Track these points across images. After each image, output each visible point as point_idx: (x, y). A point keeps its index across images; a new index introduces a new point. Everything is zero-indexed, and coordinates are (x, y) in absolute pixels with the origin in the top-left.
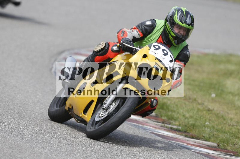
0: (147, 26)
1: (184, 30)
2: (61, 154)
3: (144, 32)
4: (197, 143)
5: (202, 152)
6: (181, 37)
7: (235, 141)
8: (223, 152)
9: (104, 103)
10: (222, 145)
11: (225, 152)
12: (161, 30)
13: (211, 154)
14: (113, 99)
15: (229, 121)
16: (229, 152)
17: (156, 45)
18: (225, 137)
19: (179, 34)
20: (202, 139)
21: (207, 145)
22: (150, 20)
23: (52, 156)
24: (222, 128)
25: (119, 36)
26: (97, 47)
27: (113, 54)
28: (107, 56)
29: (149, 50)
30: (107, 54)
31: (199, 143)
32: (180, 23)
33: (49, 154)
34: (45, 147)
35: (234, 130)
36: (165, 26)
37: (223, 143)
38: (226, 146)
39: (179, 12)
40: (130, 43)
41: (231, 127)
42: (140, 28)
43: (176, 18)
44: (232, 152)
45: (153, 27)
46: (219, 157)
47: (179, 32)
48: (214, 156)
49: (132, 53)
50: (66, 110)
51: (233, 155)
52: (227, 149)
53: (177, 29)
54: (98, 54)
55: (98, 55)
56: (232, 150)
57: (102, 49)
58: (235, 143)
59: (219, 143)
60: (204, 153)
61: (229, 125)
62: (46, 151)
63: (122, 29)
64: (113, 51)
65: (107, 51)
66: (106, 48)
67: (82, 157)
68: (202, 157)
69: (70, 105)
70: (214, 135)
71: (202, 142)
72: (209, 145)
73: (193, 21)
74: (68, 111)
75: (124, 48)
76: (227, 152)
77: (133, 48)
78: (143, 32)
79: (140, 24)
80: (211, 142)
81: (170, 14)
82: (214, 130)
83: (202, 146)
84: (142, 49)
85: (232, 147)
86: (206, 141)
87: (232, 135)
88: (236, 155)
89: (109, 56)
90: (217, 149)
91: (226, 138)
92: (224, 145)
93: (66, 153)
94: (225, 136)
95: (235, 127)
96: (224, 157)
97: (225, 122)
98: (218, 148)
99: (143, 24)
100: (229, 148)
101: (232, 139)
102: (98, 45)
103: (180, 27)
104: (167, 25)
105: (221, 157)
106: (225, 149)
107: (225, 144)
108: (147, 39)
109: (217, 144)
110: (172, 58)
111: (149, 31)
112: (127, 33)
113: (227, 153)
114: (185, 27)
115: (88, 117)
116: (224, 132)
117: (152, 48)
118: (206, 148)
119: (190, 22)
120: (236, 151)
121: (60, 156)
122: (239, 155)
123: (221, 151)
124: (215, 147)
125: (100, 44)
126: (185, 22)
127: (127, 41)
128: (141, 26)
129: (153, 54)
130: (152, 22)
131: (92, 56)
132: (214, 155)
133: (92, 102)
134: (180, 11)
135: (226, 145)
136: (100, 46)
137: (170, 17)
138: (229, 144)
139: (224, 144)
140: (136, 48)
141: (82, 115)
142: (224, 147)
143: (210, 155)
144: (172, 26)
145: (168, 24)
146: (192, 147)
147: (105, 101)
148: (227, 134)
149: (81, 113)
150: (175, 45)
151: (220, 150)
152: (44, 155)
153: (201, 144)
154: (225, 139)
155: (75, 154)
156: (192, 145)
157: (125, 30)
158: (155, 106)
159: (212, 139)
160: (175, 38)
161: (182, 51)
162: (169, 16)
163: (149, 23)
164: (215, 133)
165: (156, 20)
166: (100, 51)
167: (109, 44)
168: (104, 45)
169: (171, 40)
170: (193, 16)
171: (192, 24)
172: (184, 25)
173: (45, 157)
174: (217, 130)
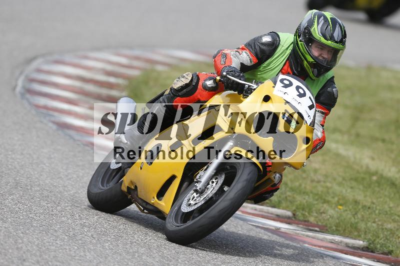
0: (263, 44)
1: (328, 51)
2: (32, 231)
3: (259, 56)
4: (260, 211)
5: (268, 227)
6: (325, 64)
7: (322, 207)
8: (301, 226)
9: (195, 180)
10: (300, 215)
11: (306, 226)
12: (289, 52)
13: (283, 230)
14: (213, 174)
15: (312, 174)
16: (313, 226)
17: (285, 79)
18: (305, 201)
19: (321, 58)
20: (268, 205)
21: (276, 213)
22: (268, 34)
23: (17, 234)
24: (300, 185)
25: (218, 62)
26: (178, 81)
27: (205, 93)
28: (196, 98)
29: (274, 87)
30: (196, 94)
31: (262, 211)
32: (323, 40)
33: (12, 231)
34: (5, 219)
35: (320, 189)
36: (295, 44)
37: (301, 211)
38: (307, 216)
39: (320, 21)
40: (239, 75)
41: (315, 184)
42: (252, 48)
43: (316, 31)
44: (317, 226)
45: (274, 45)
46: (296, 233)
47: (320, 55)
48: (287, 233)
49: (242, 93)
50: (122, 191)
51: (318, 231)
52: (308, 221)
53: (317, 49)
54: (180, 94)
55: (179, 96)
56: (317, 222)
57: (187, 85)
58: (321, 211)
59: (295, 210)
60: (271, 227)
61: (312, 181)
62: (6, 225)
63: (221, 50)
64: (205, 88)
65: (196, 87)
66: (194, 84)
67: (67, 235)
68: (268, 235)
69: (132, 182)
70: (286, 197)
71: (268, 210)
72: (278, 214)
73: (344, 36)
74: (127, 194)
75: (228, 84)
76: (308, 226)
77: (245, 84)
78: (257, 56)
79: (252, 40)
80: (283, 209)
81: (305, 24)
82: (288, 189)
83: (268, 216)
84: (261, 86)
85: (317, 217)
86: (274, 207)
87: (316, 197)
88: (323, 231)
89: (199, 97)
90: (292, 221)
91: (307, 202)
92: (304, 215)
93: (41, 228)
94: (304, 199)
95: (322, 183)
96: (304, 235)
97: (304, 175)
98: (293, 219)
99: (257, 40)
100: (312, 219)
101: (317, 204)
102: (179, 78)
103: (322, 46)
104: (299, 43)
105: (298, 234)
106: (305, 221)
107: (306, 212)
108: (265, 67)
109: (292, 212)
110: (312, 102)
111: (268, 52)
112: (231, 58)
113: (310, 228)
114: (330, 47)
115: (165, 204)
116: (304, 193)
117: (279, 84)
118: (274, 220)
119: (340, 37)
120: (324, 224)
121: (31, 234)
122: (329, 231)
123: (298, 224)
124: (289, 218)
125: (183, 77)
126: (332, 38)
127: (232, 72)
128: (254, 44)
129: (281, 95)
130: (273, 37)
131: (169, 97)
132: (287, 231)
133: (173, 178)
134: (322, 18)
135: (307, 214)
136: (183, 79)
137: (305, 29)
138: (312, 212)
139: (304, 212)
140: (248, 84)
141: (154, 200)
142: (304, 218)
143: (281, 230)
144: (308, 45)
145: (300, 41)
146: (250, 218)
147: (198, 177)
148: (309, 196)
149: (152, 197)
150: (314, 78)
151: (296, 222)
152: (4, 233)
153: (265, 212)
154: (306, 204)
155: (56, 231)
156: (250, 214)
157: (226, 51)
158: (277, 184)
159: (284, 205)
160: (313, 65)
161: (325, 87)
162: (302, 27)
163: (267, 39)
164: (288, 193)
165: (278, 33)
166: (183, 88)
167: (198, 76)
168: (190, 78)
169: (307, 69)
170: (344, 27)
171: (342, 41)
172: (329, 43)
173: (5, 235)
174: (292, 189)
